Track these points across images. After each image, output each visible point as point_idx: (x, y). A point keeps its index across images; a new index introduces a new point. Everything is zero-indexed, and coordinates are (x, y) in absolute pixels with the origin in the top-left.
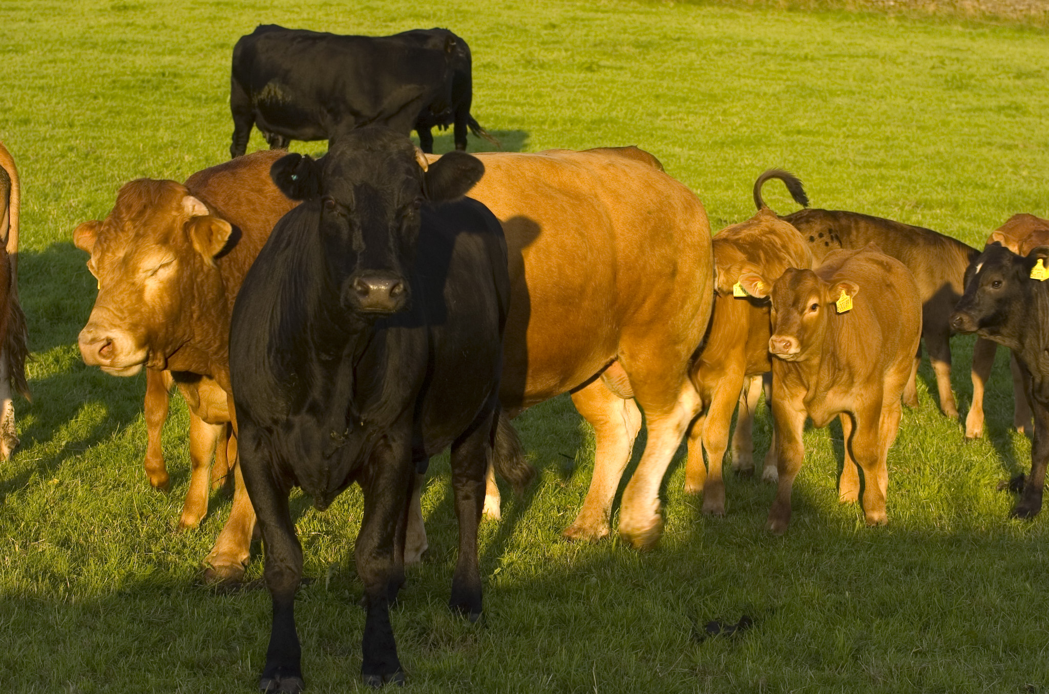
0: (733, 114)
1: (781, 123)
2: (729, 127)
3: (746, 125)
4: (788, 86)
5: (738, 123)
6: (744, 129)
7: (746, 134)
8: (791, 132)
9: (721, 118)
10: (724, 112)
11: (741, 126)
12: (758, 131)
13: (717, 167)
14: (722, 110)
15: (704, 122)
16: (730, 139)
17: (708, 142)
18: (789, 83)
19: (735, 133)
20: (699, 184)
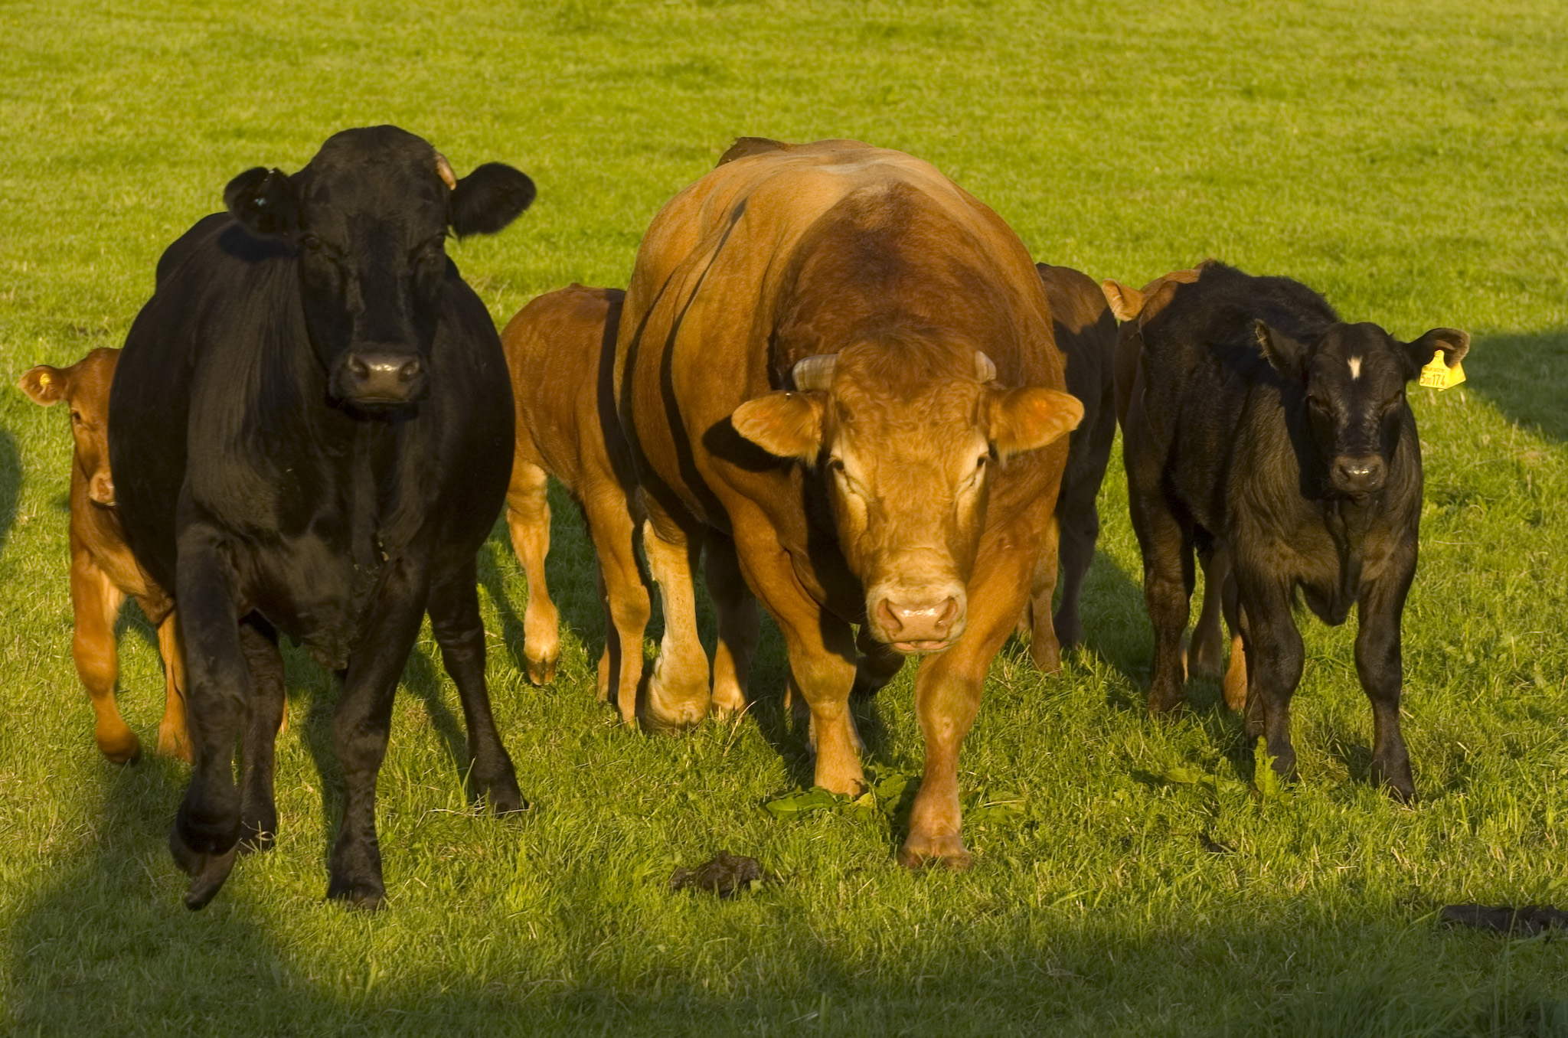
0: (97, 98)
1: (201, 115)
2: (90, 127)
3: (124, 122)
4: (213, 35)
5: (108, 118)
6: (121, 130)
7: (126, 140)
8: (223, 133)
9: (70, 106)
10: (78, 94)
11: (114, 122)
12: (152, 133)
13: (62, 213)
14: (72, 89)
15: (34, 115)
16: (89, 152)
17: (43, 160)
18: (213, 27)
19: (103, 139)
20: (26, 251)
